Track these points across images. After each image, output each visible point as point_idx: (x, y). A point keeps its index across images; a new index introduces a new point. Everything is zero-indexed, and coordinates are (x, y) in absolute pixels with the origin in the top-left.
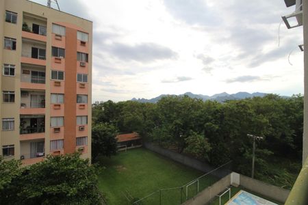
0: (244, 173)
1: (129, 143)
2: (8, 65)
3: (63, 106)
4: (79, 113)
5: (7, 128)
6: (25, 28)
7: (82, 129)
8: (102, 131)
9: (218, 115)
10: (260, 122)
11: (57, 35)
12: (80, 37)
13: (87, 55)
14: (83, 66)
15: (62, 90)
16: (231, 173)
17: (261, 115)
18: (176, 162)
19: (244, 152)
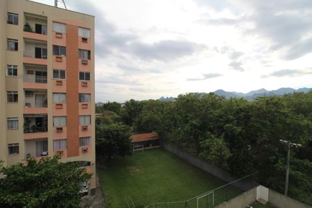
0: (276, 187)
1: (147, 144)
2: (11, 66)
3: (65, 106)
4: (81, 112)
5: (12, 127)
6: (27, 28)
7: (85, 129)
8: (114, 131)
9: (242, 115)
10: (299, 124)
11: (57, 33)
12: (81, 33)
13: (89, 52)
14: (85, 64)
15: (63, 89)
16: (257, 186)
17: (301, 115)
18: (194, 167)
19: (276, 161)
